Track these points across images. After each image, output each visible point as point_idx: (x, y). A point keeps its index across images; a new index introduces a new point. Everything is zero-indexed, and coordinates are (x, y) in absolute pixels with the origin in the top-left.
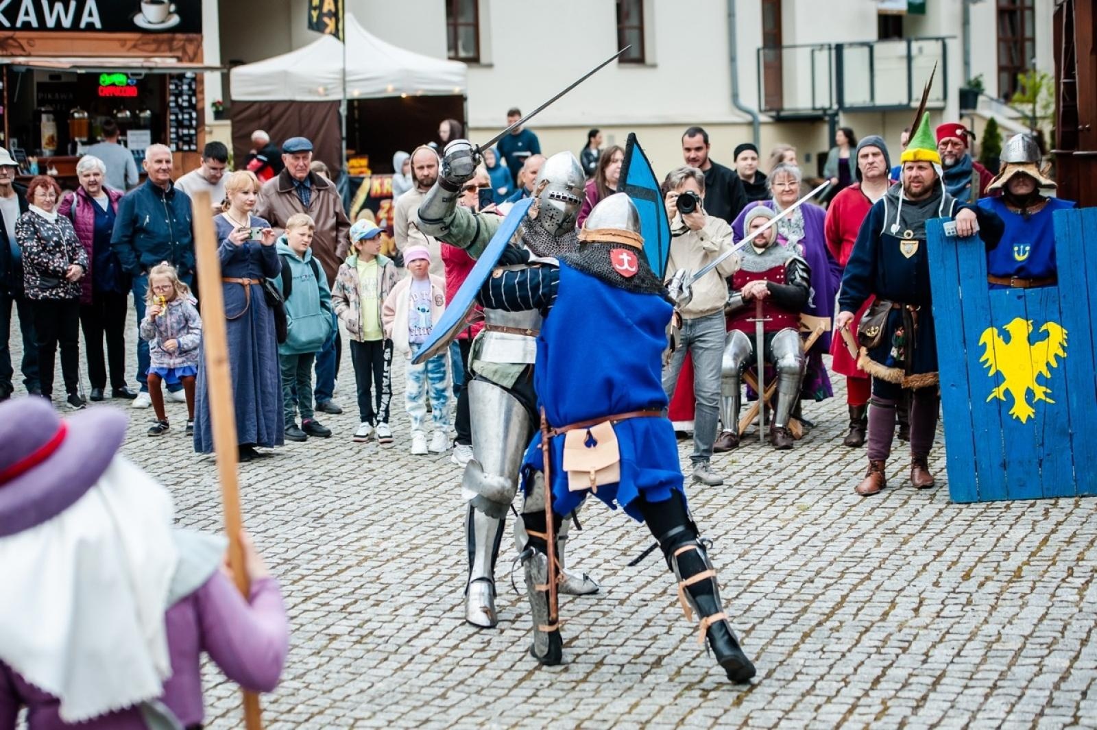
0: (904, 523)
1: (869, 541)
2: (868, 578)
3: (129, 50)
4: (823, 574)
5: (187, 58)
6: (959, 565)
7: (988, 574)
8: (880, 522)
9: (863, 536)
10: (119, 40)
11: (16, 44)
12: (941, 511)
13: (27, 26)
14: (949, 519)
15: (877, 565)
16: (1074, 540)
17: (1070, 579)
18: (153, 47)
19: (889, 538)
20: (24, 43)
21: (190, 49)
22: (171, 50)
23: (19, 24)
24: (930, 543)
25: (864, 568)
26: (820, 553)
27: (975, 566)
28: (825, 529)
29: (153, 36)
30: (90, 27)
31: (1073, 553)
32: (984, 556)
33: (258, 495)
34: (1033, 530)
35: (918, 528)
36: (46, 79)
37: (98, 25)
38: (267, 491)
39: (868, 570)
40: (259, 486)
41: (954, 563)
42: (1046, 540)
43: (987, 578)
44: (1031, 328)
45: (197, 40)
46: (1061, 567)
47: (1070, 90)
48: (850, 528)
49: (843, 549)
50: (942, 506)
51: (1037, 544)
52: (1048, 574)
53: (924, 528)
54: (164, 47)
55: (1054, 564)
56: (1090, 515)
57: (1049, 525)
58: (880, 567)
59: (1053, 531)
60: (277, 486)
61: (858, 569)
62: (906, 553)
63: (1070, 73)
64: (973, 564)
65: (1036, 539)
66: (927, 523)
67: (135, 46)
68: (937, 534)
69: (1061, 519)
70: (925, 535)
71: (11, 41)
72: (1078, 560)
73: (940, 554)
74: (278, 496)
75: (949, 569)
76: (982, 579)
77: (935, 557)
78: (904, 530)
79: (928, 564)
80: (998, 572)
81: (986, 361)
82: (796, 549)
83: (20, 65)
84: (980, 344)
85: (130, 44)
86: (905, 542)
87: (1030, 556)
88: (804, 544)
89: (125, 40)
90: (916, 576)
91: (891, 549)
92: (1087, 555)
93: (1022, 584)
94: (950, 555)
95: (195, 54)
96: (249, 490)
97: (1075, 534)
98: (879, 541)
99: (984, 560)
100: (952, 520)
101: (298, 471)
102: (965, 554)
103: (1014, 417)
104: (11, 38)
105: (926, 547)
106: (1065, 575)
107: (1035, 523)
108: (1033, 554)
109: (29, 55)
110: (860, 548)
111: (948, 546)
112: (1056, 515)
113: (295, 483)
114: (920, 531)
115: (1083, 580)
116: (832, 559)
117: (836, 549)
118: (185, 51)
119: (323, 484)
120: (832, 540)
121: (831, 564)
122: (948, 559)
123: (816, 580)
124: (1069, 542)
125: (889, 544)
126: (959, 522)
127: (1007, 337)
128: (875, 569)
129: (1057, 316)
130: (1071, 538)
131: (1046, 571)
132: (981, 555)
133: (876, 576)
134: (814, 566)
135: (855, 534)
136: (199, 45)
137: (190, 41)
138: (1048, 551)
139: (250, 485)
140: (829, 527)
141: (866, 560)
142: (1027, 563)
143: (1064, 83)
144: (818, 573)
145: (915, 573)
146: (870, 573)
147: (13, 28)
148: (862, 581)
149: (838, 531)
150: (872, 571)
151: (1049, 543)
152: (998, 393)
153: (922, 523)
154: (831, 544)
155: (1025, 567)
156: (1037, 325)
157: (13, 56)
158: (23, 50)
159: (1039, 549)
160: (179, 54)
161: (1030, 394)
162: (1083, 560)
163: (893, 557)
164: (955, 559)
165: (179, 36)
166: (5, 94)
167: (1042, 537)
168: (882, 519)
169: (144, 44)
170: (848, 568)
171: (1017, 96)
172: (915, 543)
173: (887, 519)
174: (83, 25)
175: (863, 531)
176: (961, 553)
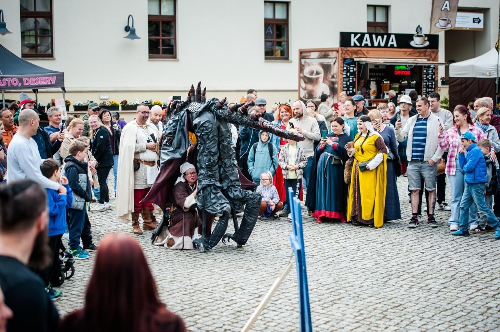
3: (408, 56)
5: (431, 59)
10: (404, 51)
11: (362, 53)
13: (366, 46)
18: (418, 54)
20: (365, 52)
21: (433, 56)
22: (425, 56)
23: (363, 45)
29: (417, 50)
30: (392, 46)
33: (457, 244)
36: (373, 67)
37: (395, 45)
38: (461, 243)
45: (436, 52)
54: (422, 54)
60: (465, 241)
67: (410, 54)
71: (359, 52)
74: (466, 245)
83: (363, 61)
85: (408, 53)
89: (406, 52)
95: (435, 58)
96: (453, 242)
104: (360, 50)
109: (367, 57)
113: (473, 240)
118: (431, 57)
119: (486, 241)
136: (437, 54)
137: (433, 52)
139: (454, 240)
147: (361, 46)
157: (360, 57)
158: (365, 55)
160: (428, 58)
165: (428, 50)
166: (357, 73)
169: (414, 53)
174: (389, 45)
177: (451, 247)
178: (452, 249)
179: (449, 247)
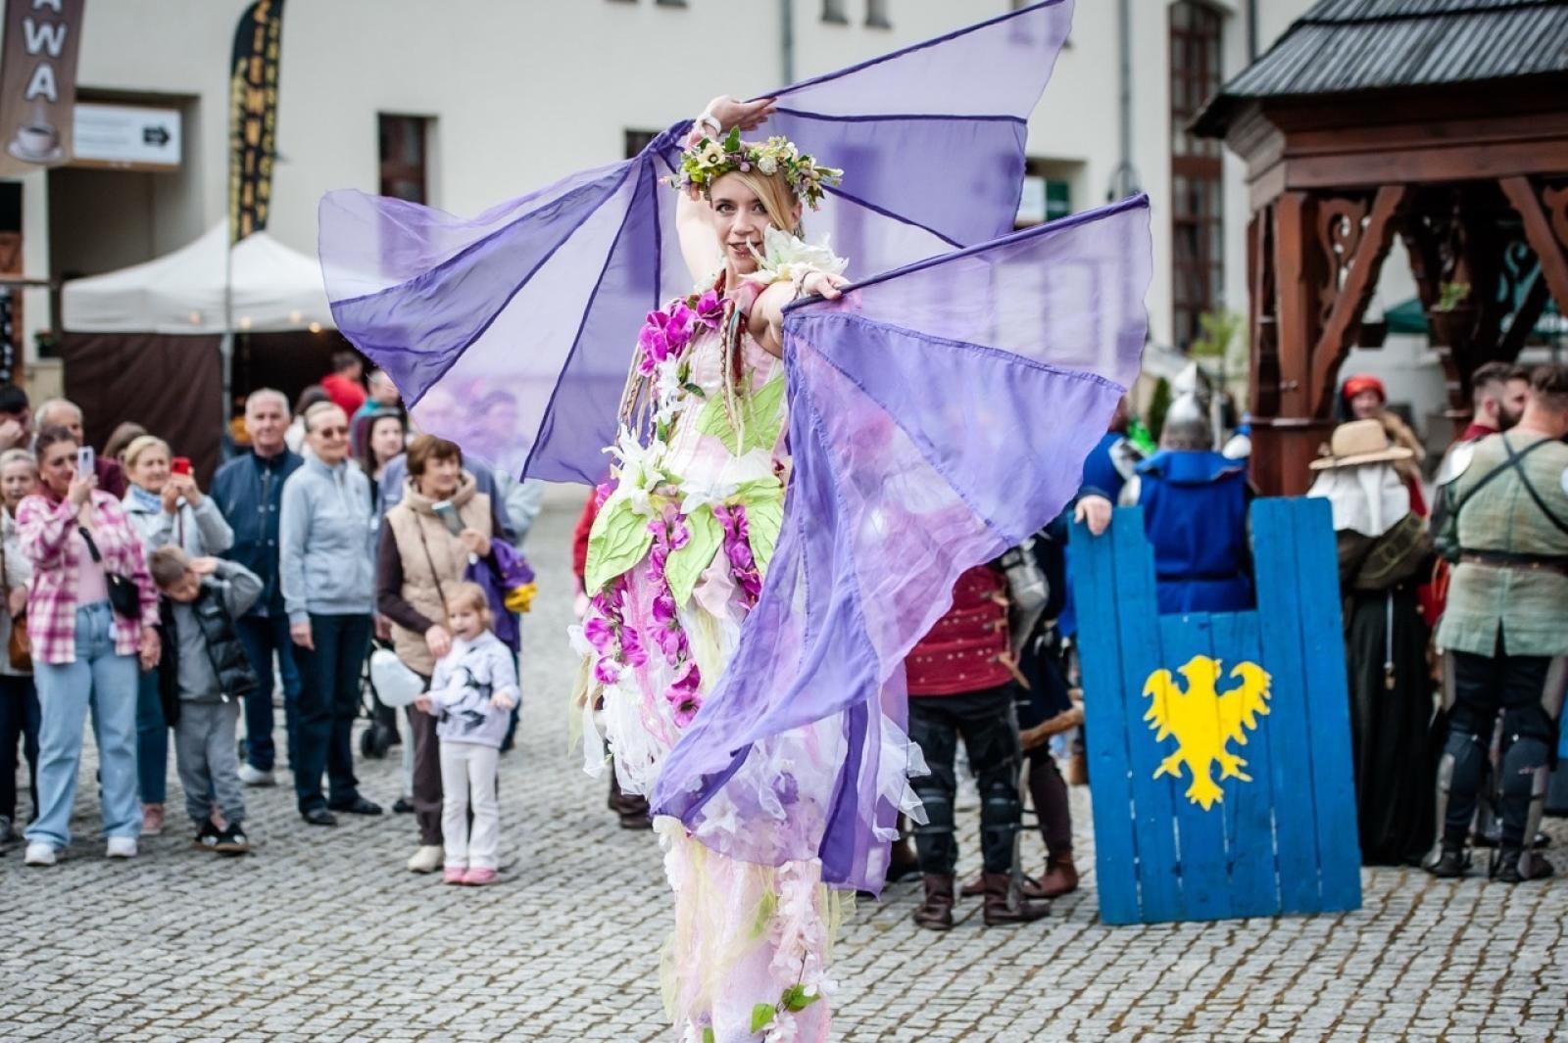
0: (1027, 950)
1: (976, 974)
2: (974, 1029)
4: (910, 1022)
6: (1105, 1010)
7: (1146, 1023)
8: (994, 949)
9: (966, 968)
12: (1081, 933)
14: (1090, 944)
15: (987, 1009)
16: (1270, 974)
17: (1262, 1031)
19: (1004, 971)
21: (5, 256)
24: (1064, 979)
25: (970, 1013)
26: (905, 991)
27: (1128, 1012)
28: (914, 958)
31: (1268, 993)
32: (1142, 998)
33: (87, 902)
34: (1212, 961)
35: (1048, 956)
38: (100, 897)
39: (975, 1017)
40: (90, 889)
41: (1099, 1007)
42: (1229, 975)
43: (1145, 1030)
44: (1219, 672)
45: (12, 241)
46: (1251, 1013)
47: (1270, 331)
48: (949, 957)
49: (939, 986)
50: (1083, 926)
51: (1217, 980)
52: (1231, 1024)
53: (1056, 957)
55: (1240, 1009)
56: (1292, 941)
57: (1235, 954)
58: (991, 1013)
59: (1241, 963)
60: (115, 889)
61: (960, 1015)
62: (1029, 992)
63: (1269, 308)
64: (1125, 1009)
65: (1216, 973)
66: (1061, 949)
68: (1076, 966)
69: (1252, 945)
70: (1058, 967)
72: (1275, 1003)
73: (1078, 994)
74: (116, 903)
75: (1090, 1016)
76: (1138, 1030)
77: (1073, 998)
78: (1028, 961)
79: (1060, 1009)
80: (1161, 1020)
81: (1153, 720)
82: (871, 987)
84: (1146, 693)
86: (1028, 977)
87: (1207, 998)
88: (883, 979)
90: (1043, 1027)
91: (1009, 987)
92: (1288, 996)
93: (1195, 1037)
94: (1092, 995)
95: (12, 262)
96: (74, 894)
97: (1270, 968)
98: (991, 974)
99: (1142, 1003)
100: (1096, 946)
101: (147, 868)
102: (1114, 994)
103: (1193, 801)
105: (1058, 984)
106: (1256, 1024)
107: (1214, 950)
108: (1211, 995)
110: (963, 986)
111: (1091, 982)
112: (1245, 939)
113: (142, 886)
114: (1049, 962)
115: (1281, 1033)
116: (922, 1001)
117: (929, 987)
119: (184, 887)
120: (923, 974)
121: (921, 1007)
122: (1090, 1001)
123: (900, 1031)
124: (1262, 979)
125: (1005, 981)
126: (1107, 949)
127: (1183, 684)
128: (985, 1015)
129: (1256, 653)
130: (1267, 971)
131: (1229, 1020)
132: (1137, 995)
133: (986, 1025)
134: (896, 1011)
135: (955, 964)
136: (18, 249)
137: (5, 243)
138: (1233, 991)
139: (75, 888)
140: (920, 955)
141: (971, 1003)
142: (1202, 1008)
143: (1264, 325)
144: (902, 1021)
145: (1042, 1022)
146: (978, 1021)
148: (967, 1031)
149: (932, 960)
150: (980, 1019)
151: (1234, 980)
152: (1170, 765)
153: (1053, 950)
154: (922, 979)
155: (1199, 1014)
156: (1227, 667)
159: (1220, 988)
161: (1216, 767)
162: (1281, 1003)
163: (1010, 998)
164: (1099, 1002)
167: (1224, 970)
168: (997, 944)
170: (945, 1014)
171: (1199, 345)
172: (1042, 980)
173: (1003, 944)
175: (967, 961)
176: (1109, 993)
177: (65, 912)
178: (68, 919)
179: (58, 911)
